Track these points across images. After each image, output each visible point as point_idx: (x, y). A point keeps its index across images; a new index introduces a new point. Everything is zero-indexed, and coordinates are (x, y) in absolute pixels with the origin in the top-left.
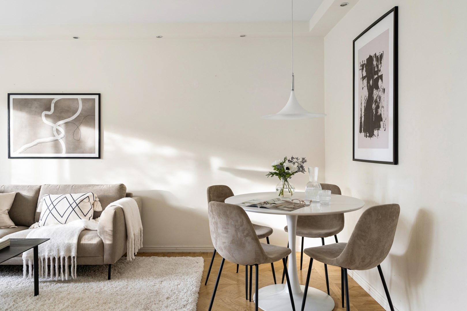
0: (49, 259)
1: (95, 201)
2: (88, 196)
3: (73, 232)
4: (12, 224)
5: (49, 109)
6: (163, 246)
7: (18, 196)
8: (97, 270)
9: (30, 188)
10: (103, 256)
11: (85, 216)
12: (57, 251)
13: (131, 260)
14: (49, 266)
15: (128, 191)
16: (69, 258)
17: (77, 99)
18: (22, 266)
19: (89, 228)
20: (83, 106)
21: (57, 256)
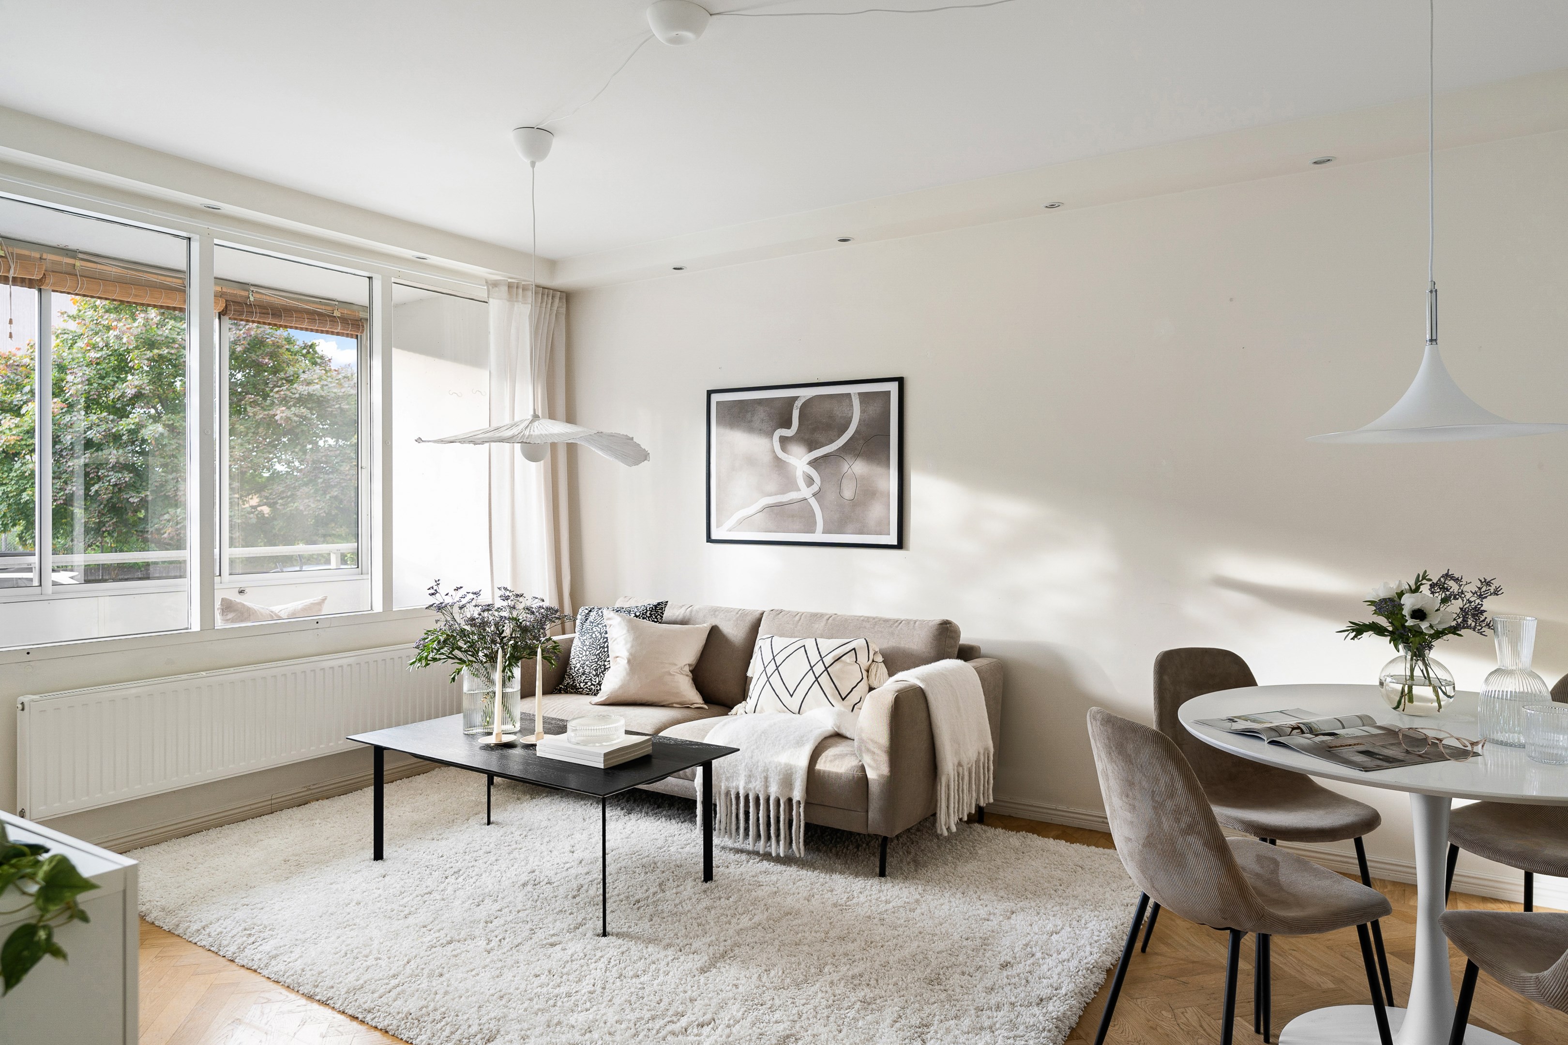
0: (747, 797)
1: (873, 661)
2: (854, 649)
3: (802, 737)
4: (695, 697)
5: (787, 424)
6: (1064, 808)
7: (714, 632)
8: (864, 845)
9: (742, 614)
10: (867, 812)
11: (843, 699)
12: (763, 780)
13: (946, 833)
14: (747, 813)
15: (966, 637)
16: (790, 800)
17: (849, 395)
18: (695, 801)
19: (844, 732)
20: (863, 411)
21: (762, 792)
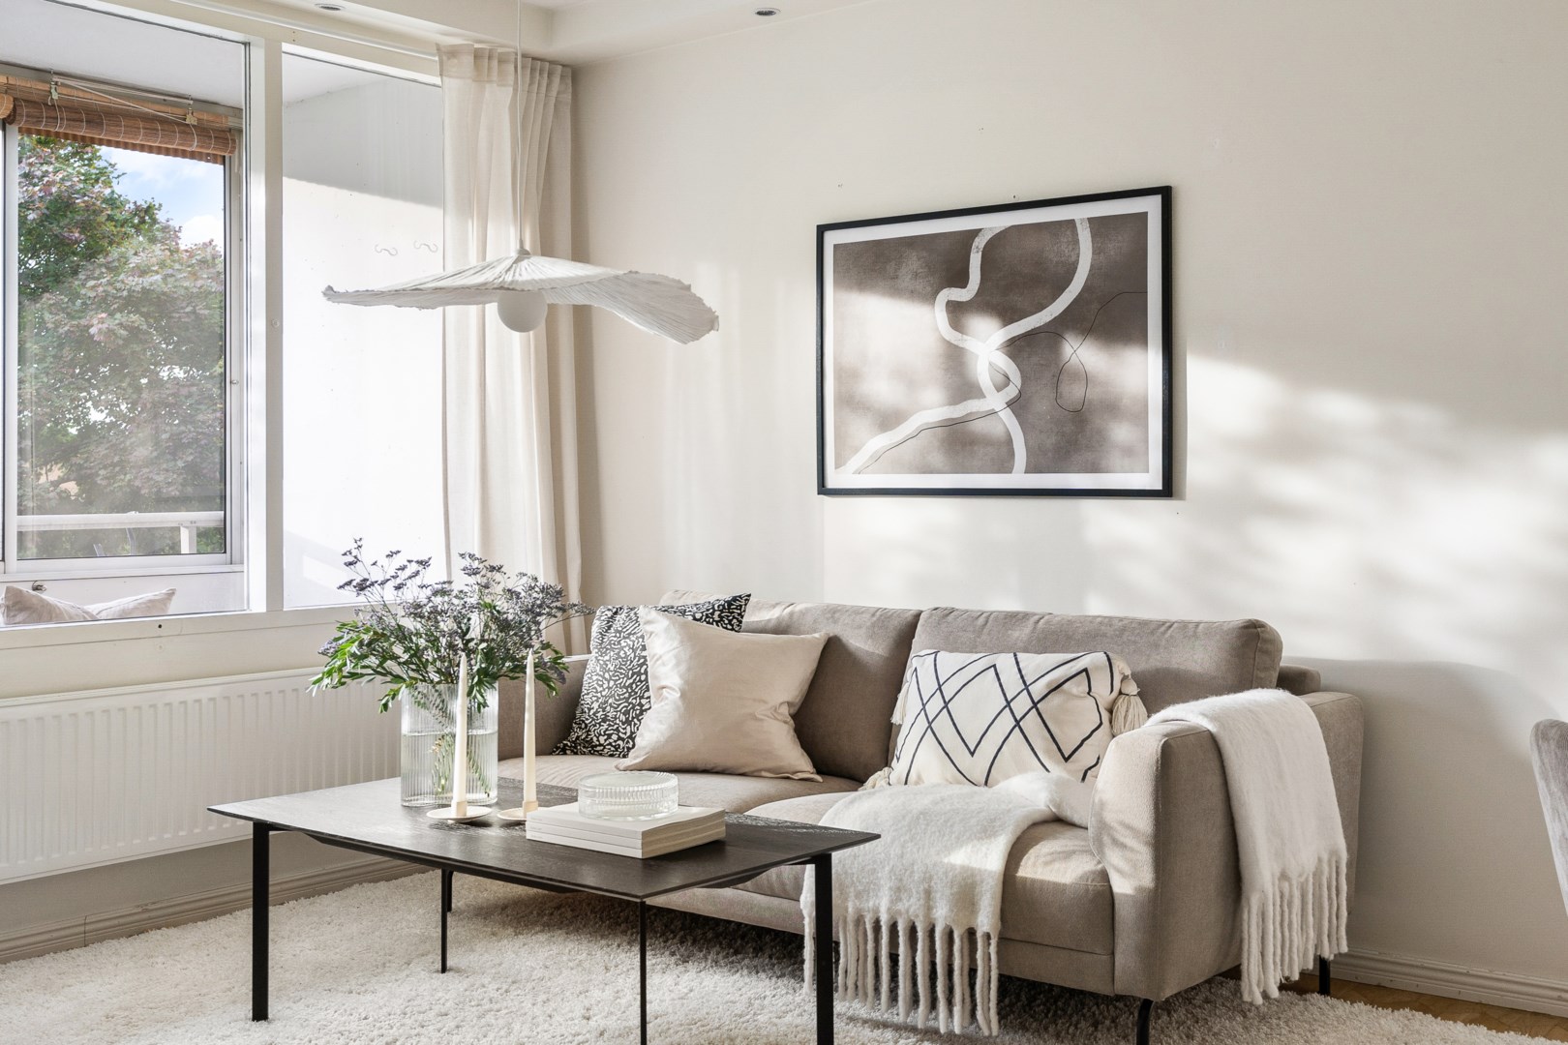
0: (893, 928)
1: (1120, 693)
2: (1085, 670)
3: (993, 821)
4: (802, 763)
5: (960, 279)
6: (1484, 971)
7: (832, 648)
8: (1107, 1022)
9: (882, 617)
10: (1113, 954)
11: (1067, 759)
12: (922, 895)
13: (1259, 1000)
14: (894, 959)
15: (1292, 657)
16: (971, 933)
17: (1071, 224)
19: (1069, 813)
20: (1097, 251)
21: (921, 918)
